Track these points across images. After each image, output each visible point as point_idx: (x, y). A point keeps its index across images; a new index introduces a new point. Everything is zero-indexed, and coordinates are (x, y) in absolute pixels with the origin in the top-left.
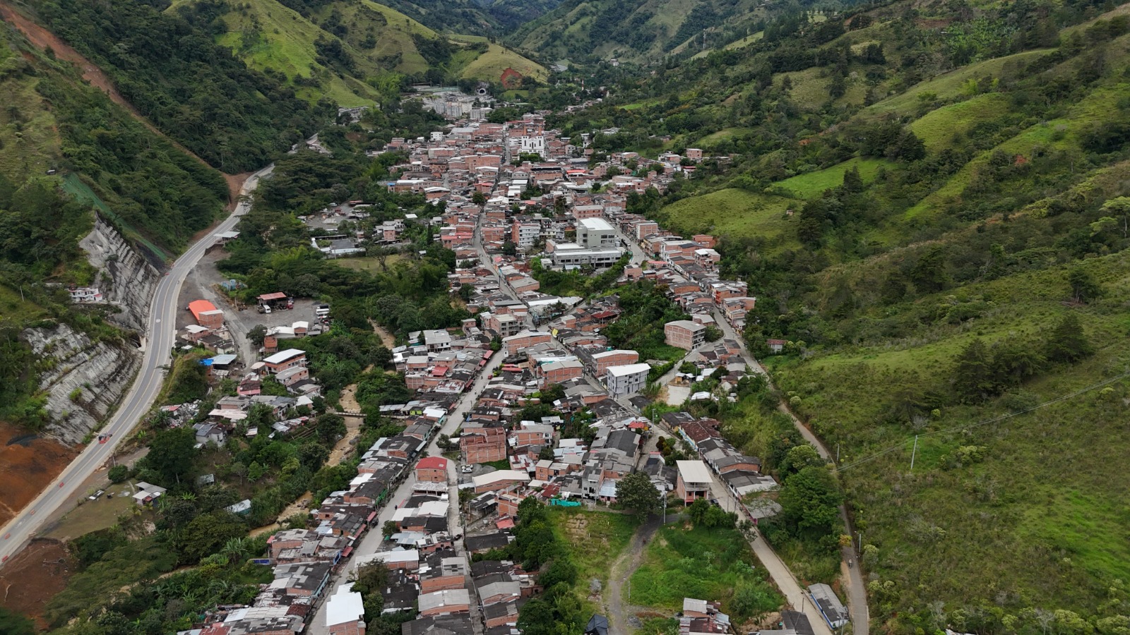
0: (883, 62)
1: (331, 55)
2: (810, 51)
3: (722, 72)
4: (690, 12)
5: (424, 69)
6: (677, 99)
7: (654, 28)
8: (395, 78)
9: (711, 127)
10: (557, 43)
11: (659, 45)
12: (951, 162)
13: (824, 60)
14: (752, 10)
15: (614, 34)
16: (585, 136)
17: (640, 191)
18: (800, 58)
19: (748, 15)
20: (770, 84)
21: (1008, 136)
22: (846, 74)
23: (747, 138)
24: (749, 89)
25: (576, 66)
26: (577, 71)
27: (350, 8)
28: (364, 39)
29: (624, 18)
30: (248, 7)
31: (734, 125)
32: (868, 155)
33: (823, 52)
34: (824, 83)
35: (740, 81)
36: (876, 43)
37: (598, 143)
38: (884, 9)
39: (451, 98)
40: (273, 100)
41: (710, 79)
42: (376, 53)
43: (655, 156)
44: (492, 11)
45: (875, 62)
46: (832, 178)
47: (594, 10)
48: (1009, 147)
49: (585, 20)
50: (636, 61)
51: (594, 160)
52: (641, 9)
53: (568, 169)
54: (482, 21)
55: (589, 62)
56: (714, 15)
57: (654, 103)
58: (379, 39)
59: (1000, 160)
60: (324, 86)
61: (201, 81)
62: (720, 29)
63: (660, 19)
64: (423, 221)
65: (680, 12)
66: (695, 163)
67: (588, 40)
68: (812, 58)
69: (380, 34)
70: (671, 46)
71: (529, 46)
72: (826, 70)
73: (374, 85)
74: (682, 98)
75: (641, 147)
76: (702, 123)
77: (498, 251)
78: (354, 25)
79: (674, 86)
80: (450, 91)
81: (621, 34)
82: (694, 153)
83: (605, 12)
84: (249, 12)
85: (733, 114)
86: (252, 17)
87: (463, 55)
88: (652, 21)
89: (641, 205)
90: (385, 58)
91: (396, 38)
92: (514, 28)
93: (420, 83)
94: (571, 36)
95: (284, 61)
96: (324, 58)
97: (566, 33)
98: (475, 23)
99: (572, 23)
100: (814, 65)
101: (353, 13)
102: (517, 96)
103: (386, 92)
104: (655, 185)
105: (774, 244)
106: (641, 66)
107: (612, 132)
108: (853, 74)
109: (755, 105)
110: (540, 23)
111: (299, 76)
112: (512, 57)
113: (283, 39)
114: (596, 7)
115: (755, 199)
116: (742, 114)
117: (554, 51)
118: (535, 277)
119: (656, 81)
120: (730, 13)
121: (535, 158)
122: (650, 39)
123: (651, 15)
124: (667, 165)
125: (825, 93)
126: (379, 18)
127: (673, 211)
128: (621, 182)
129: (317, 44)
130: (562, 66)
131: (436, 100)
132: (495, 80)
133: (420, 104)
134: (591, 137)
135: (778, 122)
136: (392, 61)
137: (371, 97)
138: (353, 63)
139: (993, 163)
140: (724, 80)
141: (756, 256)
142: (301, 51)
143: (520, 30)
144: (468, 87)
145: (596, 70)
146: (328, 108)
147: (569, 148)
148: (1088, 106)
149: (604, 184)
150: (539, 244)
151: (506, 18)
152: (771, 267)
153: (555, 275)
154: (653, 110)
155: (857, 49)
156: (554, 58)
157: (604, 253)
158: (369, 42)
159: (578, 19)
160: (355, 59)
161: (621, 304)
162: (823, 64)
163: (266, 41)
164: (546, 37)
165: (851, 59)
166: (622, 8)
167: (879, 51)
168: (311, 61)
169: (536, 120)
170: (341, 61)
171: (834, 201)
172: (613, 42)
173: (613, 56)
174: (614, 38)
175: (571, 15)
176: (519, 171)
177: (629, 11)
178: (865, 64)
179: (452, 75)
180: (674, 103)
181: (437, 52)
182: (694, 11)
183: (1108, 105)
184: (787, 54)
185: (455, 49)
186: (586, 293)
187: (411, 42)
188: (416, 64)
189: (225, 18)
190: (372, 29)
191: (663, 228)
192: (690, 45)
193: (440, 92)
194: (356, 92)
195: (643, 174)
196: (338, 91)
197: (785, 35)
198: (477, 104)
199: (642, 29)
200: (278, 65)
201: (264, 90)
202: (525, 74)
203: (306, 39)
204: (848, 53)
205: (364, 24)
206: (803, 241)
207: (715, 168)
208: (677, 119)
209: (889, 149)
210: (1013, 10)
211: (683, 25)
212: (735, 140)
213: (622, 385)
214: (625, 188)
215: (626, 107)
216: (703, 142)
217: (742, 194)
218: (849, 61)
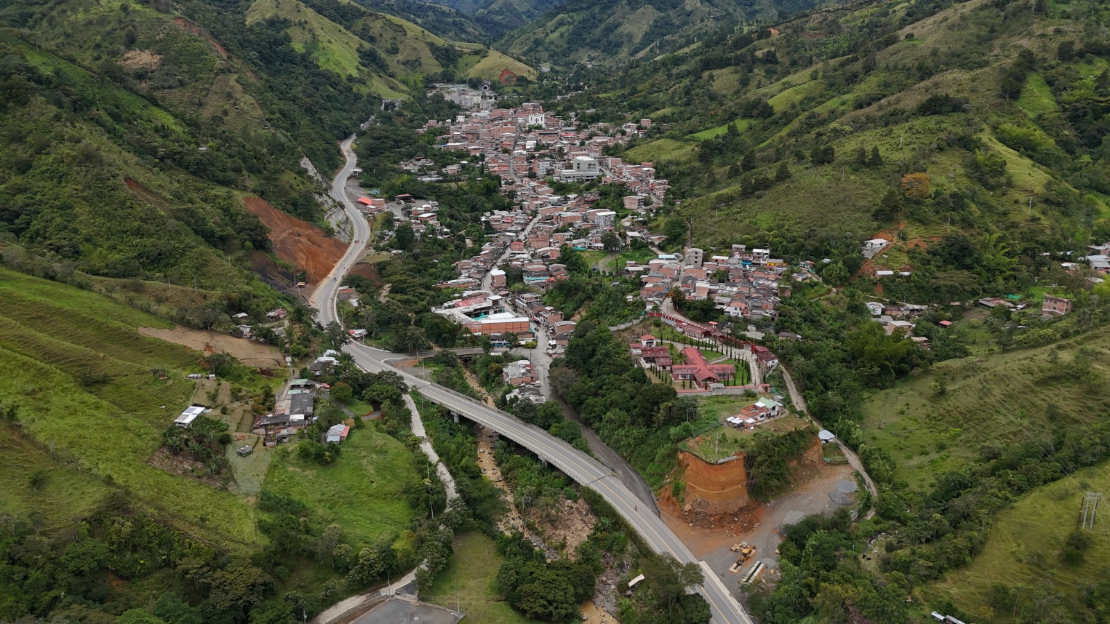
0: (776, 62)
1: (370, 59)
2: (729, 55)
3: (669, 70)
4: (651, 22)
5: (440, 70)
6: (636, 89)
7: (621, 35)
8: (419, 77)
9: (658, 105)
10: (540, 48)
11: (626, 50)
12: (787, 118)
13: (738, 61)
14: (702, 21)
15: (588, 41)
16: (572, 114)
17: (611, 144)
18: (721, 60)
19: (699, 25)
20: (700, 78)
21: (820, 103)
22: (751, 71)
23: (681, 113)
24: (686, 82)
25: (557, 68)
26: (558, 72)
27: (377, 22)
28: (389, 46)
29: (596, 27)
30: (306, 22)
31: (673, 105)
32: (744, 117)
33: (737, 56)
34: (737, 76)
35: (681, 76)
36: (773, 49)
37: (582, 118)
38: (789, 24)
39: (463, 93)
40: (341, 92)
41: (660, 76)
42: (400, 57)
43: (621, 125)
44: (478, 20)
45: (771, 62)
46: (722, 130)
47: (570, 20)
48: (818, 110)
49: (563, 29)
50: (607, 64)
51: (579, 129)
52: (611, 20)
53: (563, 134)
54: (471, 30)
55: (567, 64)
56: (672, 25)
57: (619, 92)
58: (401, 47)
59: (812, 116)
60: (368, 83)
61: (297, 78)
62: (676, 37)
63: (627, 28)
64: (472, 164)
65: (644, 22)
66: (646, 128)
67: (566, 46)
68: (730, 59)
69: (401, 42)
70: (636, 52)
71: (516, 51)
72: (739, 68)
73: (404, 82)
74: (640, 88)
75: (611, 120)
76: (653, 103)
77: (526, 176)
78: (381, 35)
79: (634, 81)
80: (462, 87)
81: (593, 41)
82: (645, 122)
83: (579, 22)
84: (307, 26)
85: (673, 97)
86: (310, 30)
87: (467, 59)
88: (620, 30)
89: (612, 152)
90: (408, 62)
91: (416, 45)
92: (502, 36)
93: (437, 81)
94: (552, 43)
95: (338, 64)
96: (366, 62)
97: (547, 40)
98: (465, 32)
99: (552, 32)
100: (731, 65)
101: (379, 25)
102: (514, 91)
103: (414, 87)
104: (620, 142)
105: (685, 163)
106: (611, 67)
107: (591, 111)
108: (756, 71)
109: (687, 92)
110: (523, 32)
111: (350, 75)
112: (508, 60)
113: (335, 47)
114: (572, 18)
115: (678, 144)
116: (680, 98)
117: (537, 55)
118: (550, 186)
119: (622, 78)
120: (685, 23)
121: (539, 127)
122: (619, 45)
123: (620, 25)
124: (628, 130)
125: (737, 84)
126: (400, 29)
127: (631, 153)
128: (599, 140)
129: (358, 51)
130: (546, 68)
131: (453, 93)
132: (496, 78)
133: (443, 97)
134: (576, 115)
135: (702, 103)
136: (414, 64)
137: (403, 92)
138: (387, 65)
139: (809, 118)
140: (669, 76)
141: (674, 168)
142: (349, 56)
143: (506, 38)
144: (475, 84)
145: (573, 71)
146: (375, 99)
147: (562, 122)
148: (863, 86)
149: (587, 142)
150: (550, 172)
151: (490, 26)
152: (682, 174)
153: (562, 184)
154: (619, 97)
155: (759, 54)
156: (538, 61)
157: (590, 173)
158: (393, 49)
159: (557, 28)
160: (388, 62)
161: (600, 195)
162: (736, 64)
163: (324, 49)
164: (530, 44)
165: (755, 60)
166: (594, 18)
167: (774, 54)
168: (357, 64)
169: (534, 106)
170: (377, 64)
171: (720, 140)
172: (588, 48)
173: (586, 59)
174: (588, 44)
175: (551, 24)
176: (530, 136)
177: (600, 21)
178: (765, 64)
179: (459, 75)
180: (634, 92)
181: (447, 57)
182: (655, 21)
183: (873, 85)
184: (713, 57)
185: (461, 54)
186: (580, 192)
187: (427, 49)
188: (433, 67)
189: (289, 31)
190: (395, 38)
191: (624, 162)
192: (651, 50)
193: (455, 88)
194: (392, 88)
195: (613, 135)
196: (378, 86)
197: (717, 43)
198: (484, 97)
199: (611, 37)
200: (334, 66)
201: (334, 85)
202: (519, 74)
203: (351, 47)
204: (753, 56)
205: (388, 35)
206: (701, 161)
207: (659, 131)
208: (635, 102)
209: (755, 112)
210: (867, 26)
211: (646, 33)
212: (673, 114)
213: (602, 221)
214: (601, 143)
215: (600, 96)
216: (653, 115)
217: (672, 141)
218: (754, 62)
